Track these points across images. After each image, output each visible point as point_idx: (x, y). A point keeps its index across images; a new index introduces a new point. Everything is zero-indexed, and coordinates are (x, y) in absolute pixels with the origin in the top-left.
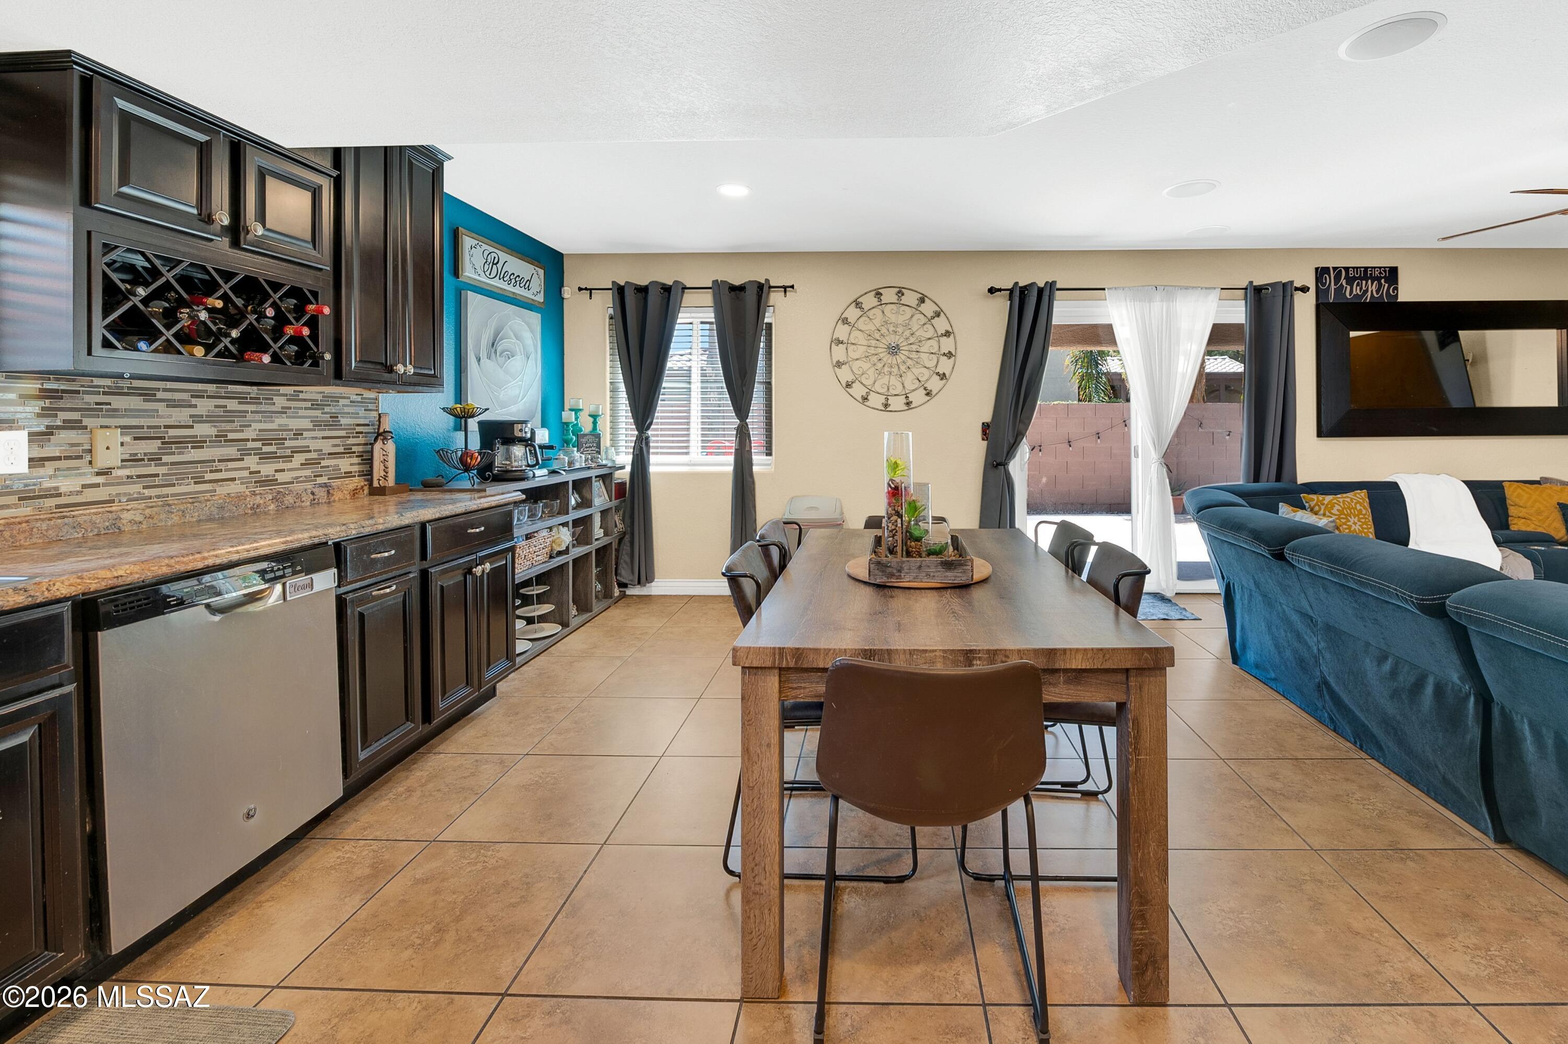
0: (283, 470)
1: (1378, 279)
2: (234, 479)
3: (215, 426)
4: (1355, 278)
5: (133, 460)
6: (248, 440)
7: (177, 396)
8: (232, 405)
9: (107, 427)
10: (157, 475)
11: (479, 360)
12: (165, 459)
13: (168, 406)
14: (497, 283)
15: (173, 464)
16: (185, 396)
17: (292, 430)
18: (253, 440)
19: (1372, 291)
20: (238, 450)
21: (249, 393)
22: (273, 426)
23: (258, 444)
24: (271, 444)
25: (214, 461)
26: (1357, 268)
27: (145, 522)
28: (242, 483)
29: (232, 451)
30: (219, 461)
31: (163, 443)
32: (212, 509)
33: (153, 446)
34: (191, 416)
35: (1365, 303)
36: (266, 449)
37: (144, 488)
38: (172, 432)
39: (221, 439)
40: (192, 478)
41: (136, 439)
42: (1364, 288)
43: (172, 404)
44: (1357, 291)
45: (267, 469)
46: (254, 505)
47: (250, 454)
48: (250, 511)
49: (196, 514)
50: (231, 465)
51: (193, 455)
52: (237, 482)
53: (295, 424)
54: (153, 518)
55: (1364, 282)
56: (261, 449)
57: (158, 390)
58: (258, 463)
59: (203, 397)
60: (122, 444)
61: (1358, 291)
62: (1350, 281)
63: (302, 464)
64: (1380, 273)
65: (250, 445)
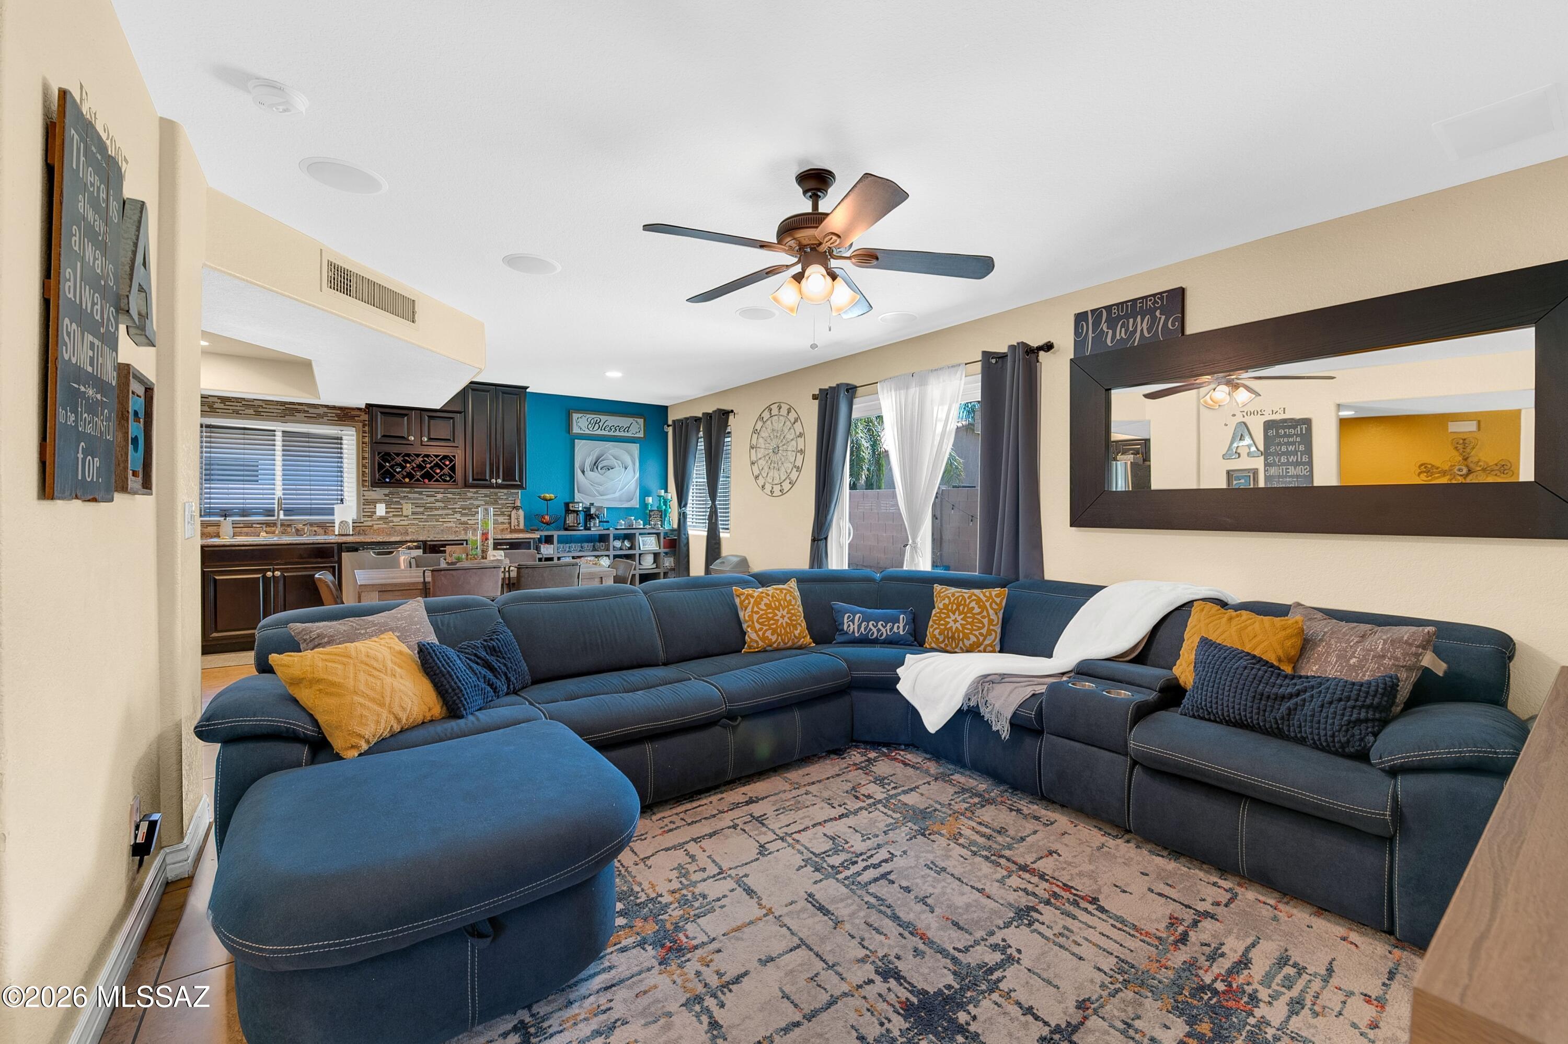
0: (471, 519)
1: (1152, 312)
2: (451, 521)
3: (443, 503)
4: (1119, 318)
5: (413, 513)
6: (456, 508)
7: (428, 493)
8: (450, 496)
9: (407, 503)
10: (422, 519)
11: (583, 472)
12: (426, 514)
13: (426, 497)
14: (599, 432)
15: (428, 515)
16: (432, 493)
18: (459, 508)
19: (1142, 330)
20: (453, 512)
22: (467, 503)
23: (460, 510)
24: (466, 510)
25: (443, 515)
26: (1122, 303)
27: (415, 532)
28: (454, 523)
29: (450, 512)
30: (445, 515)
31: (424, 508)
32: (439, 531)
33: (421, 510)
34: (434, 500)
35: (1132, 347)
36: (464, 512)
37: (419, 522)
38: (428, 505)
39: (446, 507)
40: (435, 520)
41: (415, 507)
42: (1131, 329)
43: (428, 496)
44: (1121, 334)
45: (464, 519)
46: (455, 531)
47: (457, 514)
48: (453, 533)
49: (433, 532)
50: (450, 517)
51: (436, 512)
53: (476, 503)
54: (418, 531)
55: (1131, 321)
56: (462, 511)
57: (423, 491)
58: (461, 517)
59: (438, 493)
60: (411, 508)
61: (1123, 335)
62: (1112, 323)
64: (1155, 302)
65: (457, 510)
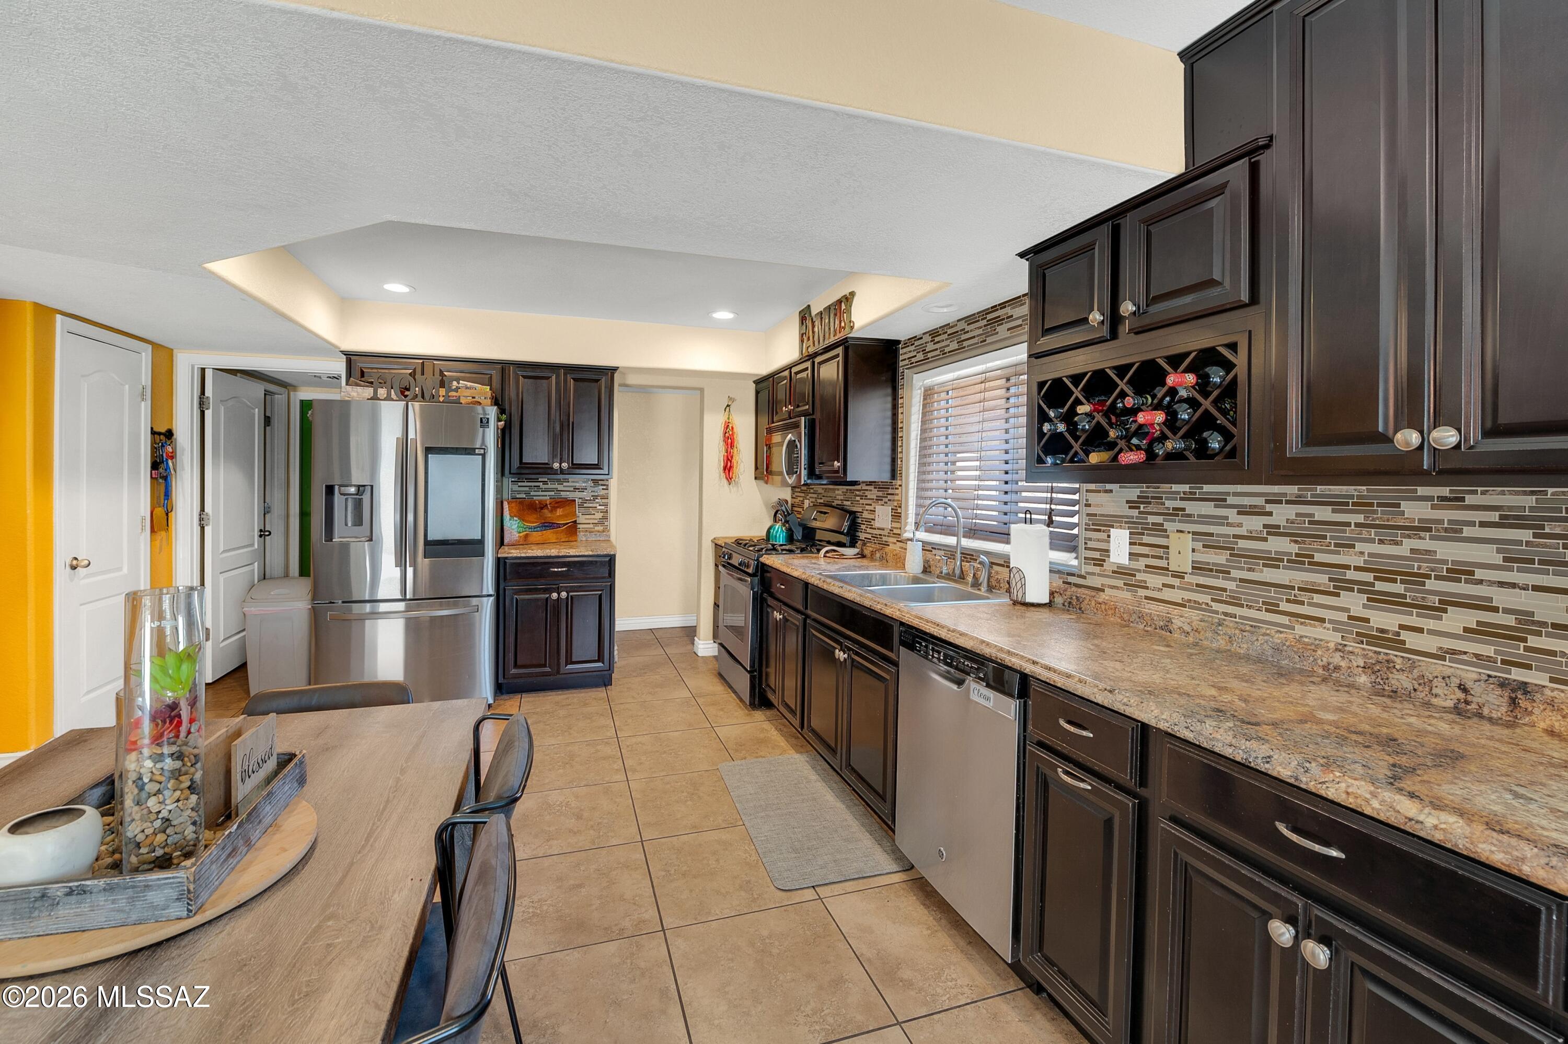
0: (1420, 630)
2: (1322, 620)
3: (1296, 542)
5: (1198, 568)
6: (1348, 567)
7: (1246, 501)
8: (1323, 513)
9: (1182, 532)
10: (1225, 590)
12: (1235, 573)
13: (1239, 513)
15: (1241, 580)
16: (1260, 501)
17: (1445, 562)
18: (1357, 569)
20: (1331, 580)
21: (1352, 497)
23: (1368, 577)
24: (1395, 581)
25: (1293, 588)
27: (1192, 634)
28: (1335, 630)
29: (1321, 579)
30: (1300, 589)
31: (1231, 555)
32: (1265, 646)
33: (1221, 558)
34: (1265, 526)
36: (1380, 586)
37: (1213, 600)
38: (1243, 543)
39: (1301, 561)
40: (1264, 603)
41: (1204, 546)
43: (1243, 511)
45: (1384, 620)
46: (1329, 664)
47: (1352, 590)
48: (1321, 671)
49: (1245, 646)
50: (1317, 598)
51: (1269, 575)
52: (1327, 625)
53: (1453, 549)
54: (1199, 633)
56: (1373, 585)
57: (1228, 494)
58: (1365, 606)
59: (1280, 502)
60: (1193, 550)
63: (1466, 630)
65: (1351, 575)
